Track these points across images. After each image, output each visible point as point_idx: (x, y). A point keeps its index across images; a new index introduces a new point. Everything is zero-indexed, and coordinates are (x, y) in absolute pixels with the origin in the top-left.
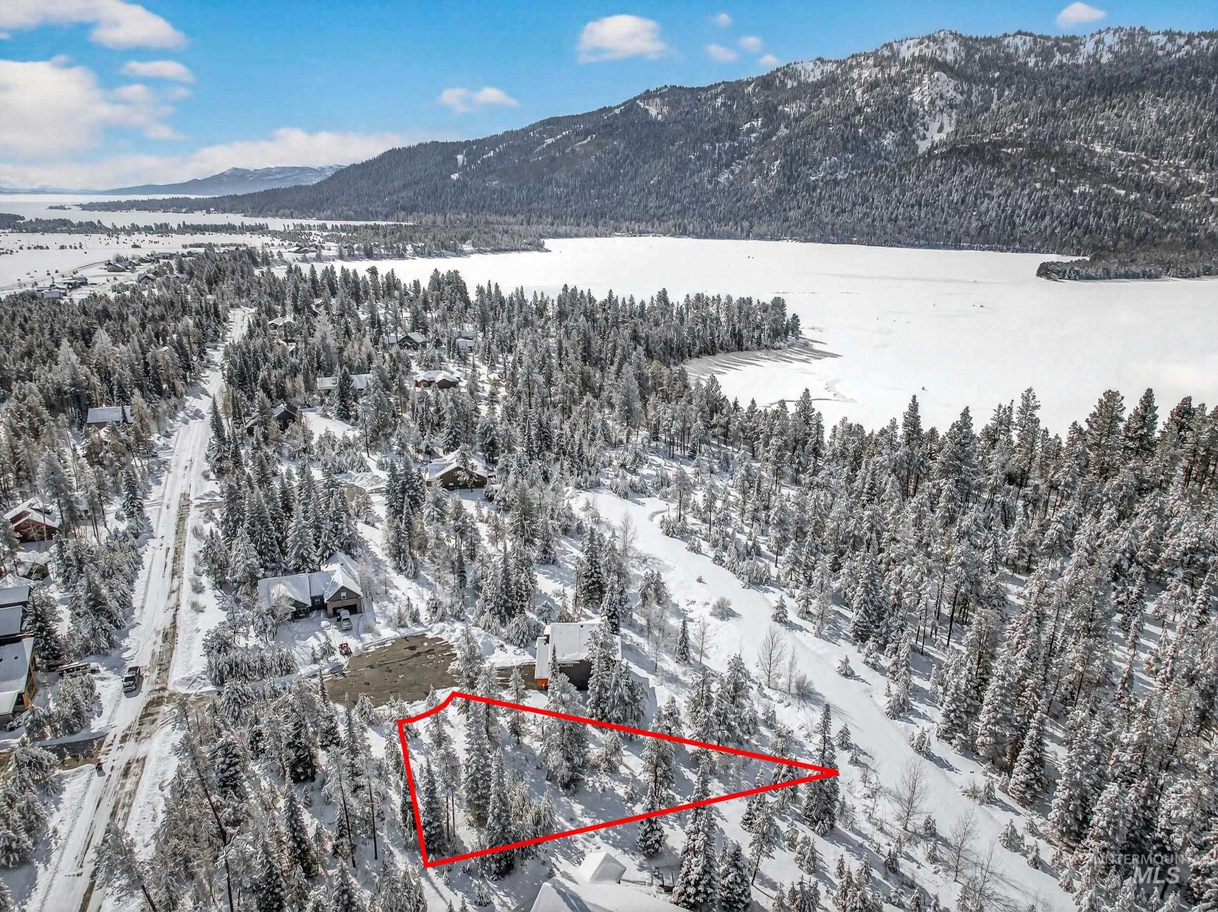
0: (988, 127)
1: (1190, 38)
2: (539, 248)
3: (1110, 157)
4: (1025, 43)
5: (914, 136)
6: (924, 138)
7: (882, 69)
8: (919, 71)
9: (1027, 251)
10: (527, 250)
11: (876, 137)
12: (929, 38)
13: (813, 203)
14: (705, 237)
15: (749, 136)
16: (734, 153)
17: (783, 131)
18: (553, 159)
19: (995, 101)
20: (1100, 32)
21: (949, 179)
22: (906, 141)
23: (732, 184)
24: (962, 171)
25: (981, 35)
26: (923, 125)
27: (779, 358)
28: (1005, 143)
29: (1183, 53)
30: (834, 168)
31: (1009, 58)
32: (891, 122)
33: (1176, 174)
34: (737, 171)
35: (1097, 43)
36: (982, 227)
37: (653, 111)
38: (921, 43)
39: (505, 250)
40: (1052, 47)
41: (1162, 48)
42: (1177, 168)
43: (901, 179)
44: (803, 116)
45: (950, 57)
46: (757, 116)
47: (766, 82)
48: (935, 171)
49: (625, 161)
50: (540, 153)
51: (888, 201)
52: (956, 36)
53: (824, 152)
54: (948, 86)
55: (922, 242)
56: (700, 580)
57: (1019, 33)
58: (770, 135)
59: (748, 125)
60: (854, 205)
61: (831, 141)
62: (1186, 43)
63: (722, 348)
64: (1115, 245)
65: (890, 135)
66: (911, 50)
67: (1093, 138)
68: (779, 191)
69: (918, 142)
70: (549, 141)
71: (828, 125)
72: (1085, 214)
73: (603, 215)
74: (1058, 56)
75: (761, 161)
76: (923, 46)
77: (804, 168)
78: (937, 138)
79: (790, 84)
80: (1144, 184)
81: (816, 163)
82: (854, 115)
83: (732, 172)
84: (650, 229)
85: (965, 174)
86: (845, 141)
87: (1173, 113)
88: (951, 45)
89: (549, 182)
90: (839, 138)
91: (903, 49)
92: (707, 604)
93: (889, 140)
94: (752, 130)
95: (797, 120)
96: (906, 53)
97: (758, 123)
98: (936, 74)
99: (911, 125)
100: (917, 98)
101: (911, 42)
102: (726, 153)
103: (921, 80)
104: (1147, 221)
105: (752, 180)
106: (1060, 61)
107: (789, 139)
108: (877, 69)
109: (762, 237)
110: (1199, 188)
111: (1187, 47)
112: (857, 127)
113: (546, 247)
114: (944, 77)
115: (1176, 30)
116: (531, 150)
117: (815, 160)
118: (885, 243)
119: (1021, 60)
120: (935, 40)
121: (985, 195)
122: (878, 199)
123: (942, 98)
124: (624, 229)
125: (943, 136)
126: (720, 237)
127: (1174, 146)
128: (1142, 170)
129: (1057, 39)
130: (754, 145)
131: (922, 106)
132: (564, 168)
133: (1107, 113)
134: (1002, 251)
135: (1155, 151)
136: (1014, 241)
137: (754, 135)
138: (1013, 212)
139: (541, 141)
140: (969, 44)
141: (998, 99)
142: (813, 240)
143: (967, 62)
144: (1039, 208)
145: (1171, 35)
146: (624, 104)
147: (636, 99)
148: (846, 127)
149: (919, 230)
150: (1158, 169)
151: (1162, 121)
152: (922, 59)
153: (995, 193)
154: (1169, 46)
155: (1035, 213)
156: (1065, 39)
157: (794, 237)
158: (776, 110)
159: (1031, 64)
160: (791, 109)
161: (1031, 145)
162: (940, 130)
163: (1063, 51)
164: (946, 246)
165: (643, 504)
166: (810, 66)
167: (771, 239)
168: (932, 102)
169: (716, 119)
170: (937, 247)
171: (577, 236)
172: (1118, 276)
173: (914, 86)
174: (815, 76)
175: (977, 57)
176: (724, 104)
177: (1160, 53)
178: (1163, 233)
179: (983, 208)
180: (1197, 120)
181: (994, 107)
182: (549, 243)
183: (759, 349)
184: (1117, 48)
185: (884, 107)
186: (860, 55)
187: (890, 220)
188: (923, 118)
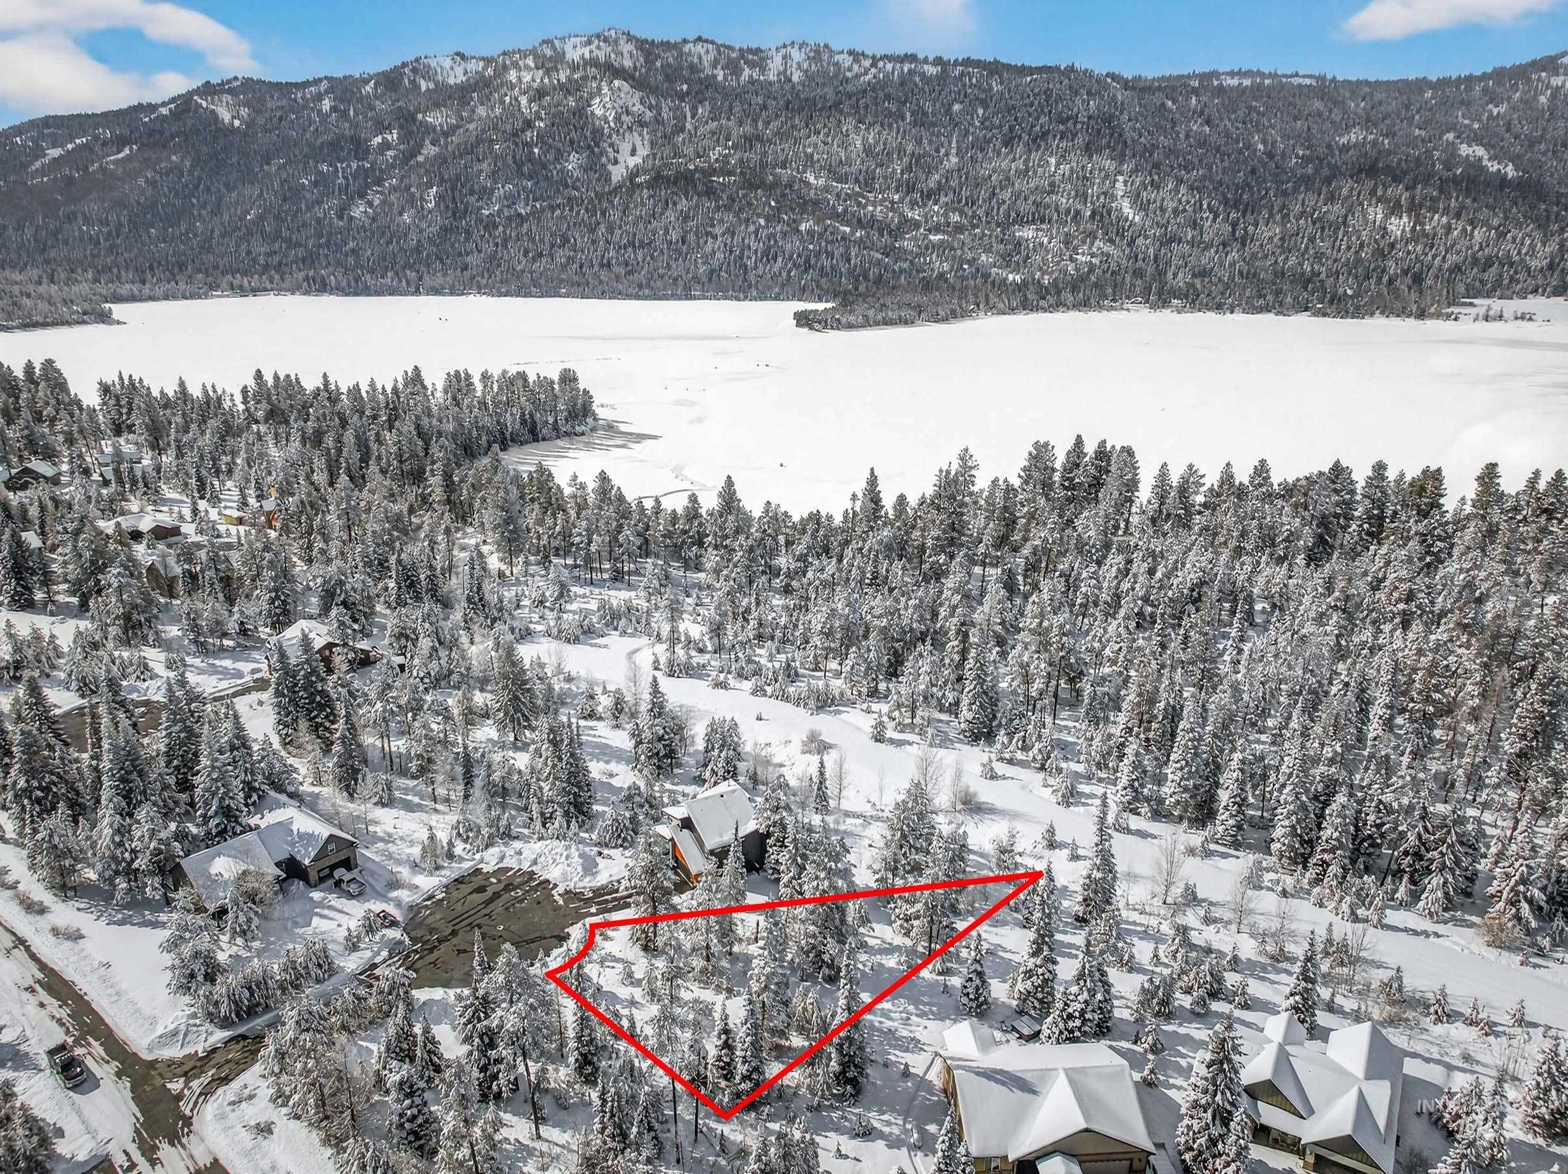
0: (689, 151)
1: (875, 61)
2: (104, 318)
3: (826, 189)
4: (707, 52)
5: (604, 160)
6: (616, 162)
7: (548, 72)
8: (595, 78)
9: (766, 299)
10: (84, 322)
11: (557, 160)
12: (598, 36)
13: (497, 245)
14: (356, 294)
15: (382, 154)
16: (366, 177)
17: (430, 150)
18: (70, 181)
19: (689, 118)
20: (785, 46)
21: (662, 214)
22: (596, 166)
23: (374, 220)
24: (675, 204)
25: (658, 39)
26: (612, 145)
27: (589, 446)
28: (714, 172)
29: (869, 76)
30: (511, 199)
31: (693, 68)
32: (572, 142)
33: (892, 209)
34: (376, 202)
35: (785, 57)
36: (712, 271)
37: (225, 115)
38: (589, 43)
39: (44, 325)
40: (738, 59)
41: (850, 70)
42: (893, 202)
43: (603, 214)
44: (453, 129)
45: (628, 63)
46: (389, 128)
47: (390, 80)
48: (643, 204)
49: (196, 187)
50: (42, 172)
51: (594, 242)
52: (630, 38)
53: (494, 176)
54: (633, 100)
55: (647, 292)
56: (760, 718)
57: (699, 39)
58: (413, 154)
59: (379, 139)
60: (552, 246)
61: (499, 164)
62: (872, 65)
63: (513, 440)
64: (856, 289)
65: (573, 157)
66: (579, 52)
67: (805, 166)
68: (445, 230)
69: (610, 167)
70: (55, 153)
71: (491, 141)
72: (818, 255)
73: (182, 266)
74: (747, 72)
75: (408, 188)
76: (593, 47)
77: (472, 199)
78: (632, 162)
79: (423, 85)
80: (864, 221)
81: (486, 194)
82: (523, 131)
83: (370, 204)
84: (269, 286)
85: (679, 207)
86: (519, 165)
87: (877, 142)
88: (627, 48)
89: (71, 217)
90: (510, 160)
91: (568, 48)
92: (788, 742)
93: (573, 163)
94: (386, 145)
95: (446, 135)
96: (575, 52)
97: (393, 136)
98: (616, 83)
99: (597, 145)
100: (599, 112)
101: (577, 40)
102: (355, 177)
103: (599, 89)
104: (879, 262)
105: (401, 214)
106: (751, 77)
107: (442, 160)
108: (541, 72)
109: (437, 291)
110: (917, 225)
111: (873, 70)
112: (529, 145)
113: (115, 316)
114: (626, 86)
115: (859, 49)
116: (24, 166)
117: (485, 188)
118: (602, 295)
119: (708, 71)
120: (606, 40)
121: (707, 234)
122: (581, 239)
123: (628, 113)
124: (224, 285)
125: (638, 160)
126: (378, 294)
127: (885, 178)
128: (859, 204)
129: (741, 50)
130: (393, 166)
131: (607, 122)
132: (95, 195)
133: (814, 138)
134: (738, 299)
135: (868, 182)
136: (750, 286)
137: (390, 153)
138: (742, 252)
139: (39, 152)
140: (648, 48)
141: (693, 117)
142: (507, 294)
143: (649, 70)
144: (769, 247)
145: (856, 56)
146: (173, 100)
147: (191, 93)
148: (516, 144)
149: (641, 276)
150: (874, 205)
151: (868, 150)
152: (594, 62)
153: (718, 230)
154: (856, 67)
155: (766, 253)
156: (750, 51)
157: (480, 290)
158: (414, 119)
159: (720, 78)
160: (435, 118)
161: (742, 173)
162: (633, 152)
163: (752, 65)
164: (675, 297)
165: (606, 646)
166: (447, 63)
167: (452, 294)
168: (617, 119)
169: (327, 130)
170: (665, 298)
171: (152, 298)
172: (877, 324)
173: (592, 96)
174: (456, 76)
175: (658, 64)
176: (334, 109)
177: (849, 74)
178: (896, 275)
179: (708, 248)
180: (901, 151)
181: (688, 126)
182: (118, 310)
183: (558, 437)
184: (805, 66)
185: (558, 120)
186: (514, 52)
187: (602, 265)
188: (610, 136)
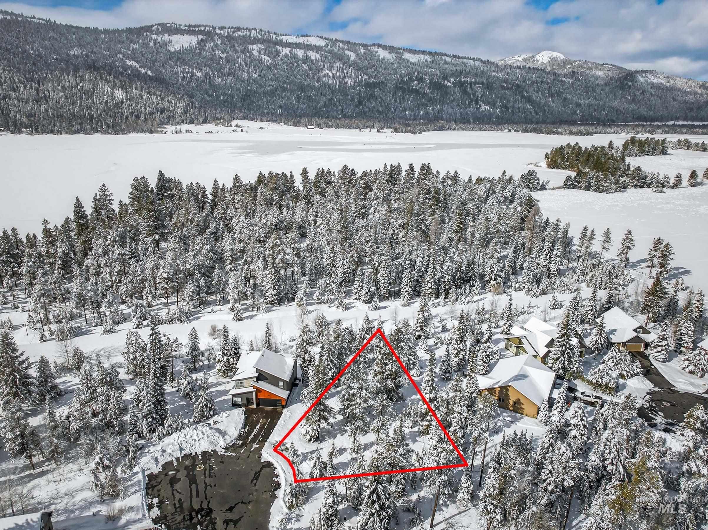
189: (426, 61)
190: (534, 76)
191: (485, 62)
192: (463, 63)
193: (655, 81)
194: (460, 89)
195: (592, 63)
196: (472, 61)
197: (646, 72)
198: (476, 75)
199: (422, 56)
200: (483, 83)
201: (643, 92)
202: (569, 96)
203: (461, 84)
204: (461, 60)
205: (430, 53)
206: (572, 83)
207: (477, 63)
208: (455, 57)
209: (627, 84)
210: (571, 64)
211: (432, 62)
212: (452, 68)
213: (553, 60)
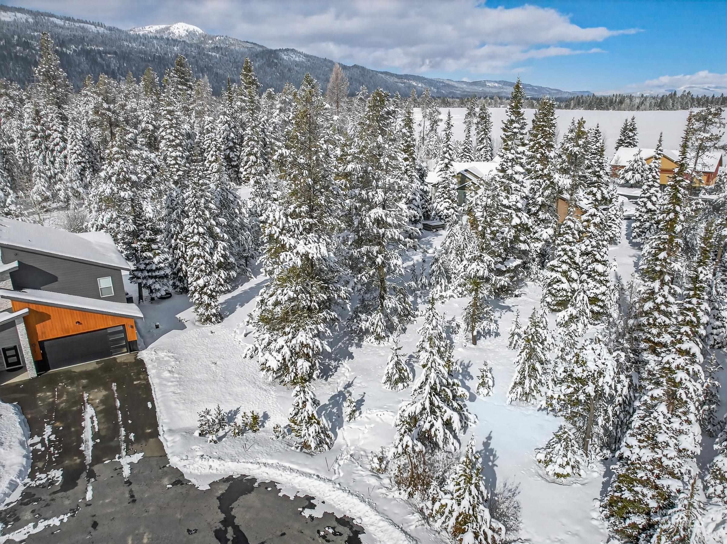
189: (27, 21)
190: (175, 48)
191: (110, 29)
192: (83, 28)
193: (297, 59)
194: (87, 59)
195: (234, 39)
196: (93, 27)
197: (287, 50)
198: (103, 43)
199: (19, 15)
200: (115, 53)
201: (289, 70)
202: (220, 72)
203: (87, 53)
204: (77, 25)
205: (30, 12)
206: (220, 58)
207: (101, 30)
208: (68, 19)
209: (273, 61)
210: (212, 39)
211: (36, 23)
212: (68, 33)
213: (191, 34)
